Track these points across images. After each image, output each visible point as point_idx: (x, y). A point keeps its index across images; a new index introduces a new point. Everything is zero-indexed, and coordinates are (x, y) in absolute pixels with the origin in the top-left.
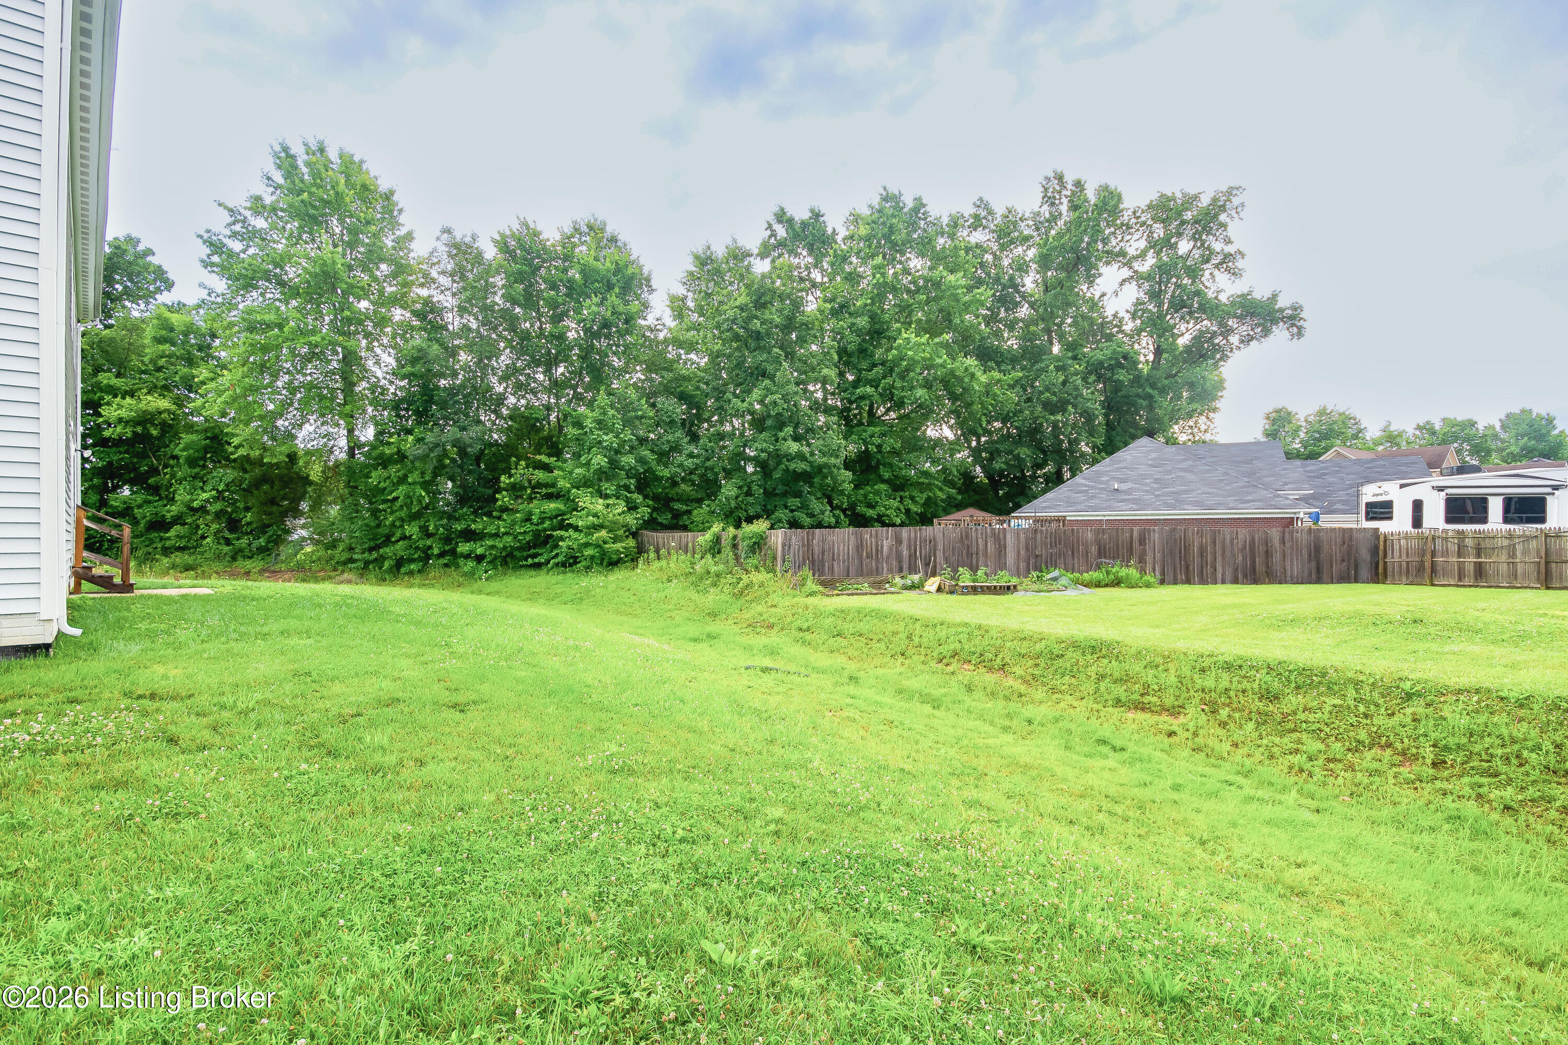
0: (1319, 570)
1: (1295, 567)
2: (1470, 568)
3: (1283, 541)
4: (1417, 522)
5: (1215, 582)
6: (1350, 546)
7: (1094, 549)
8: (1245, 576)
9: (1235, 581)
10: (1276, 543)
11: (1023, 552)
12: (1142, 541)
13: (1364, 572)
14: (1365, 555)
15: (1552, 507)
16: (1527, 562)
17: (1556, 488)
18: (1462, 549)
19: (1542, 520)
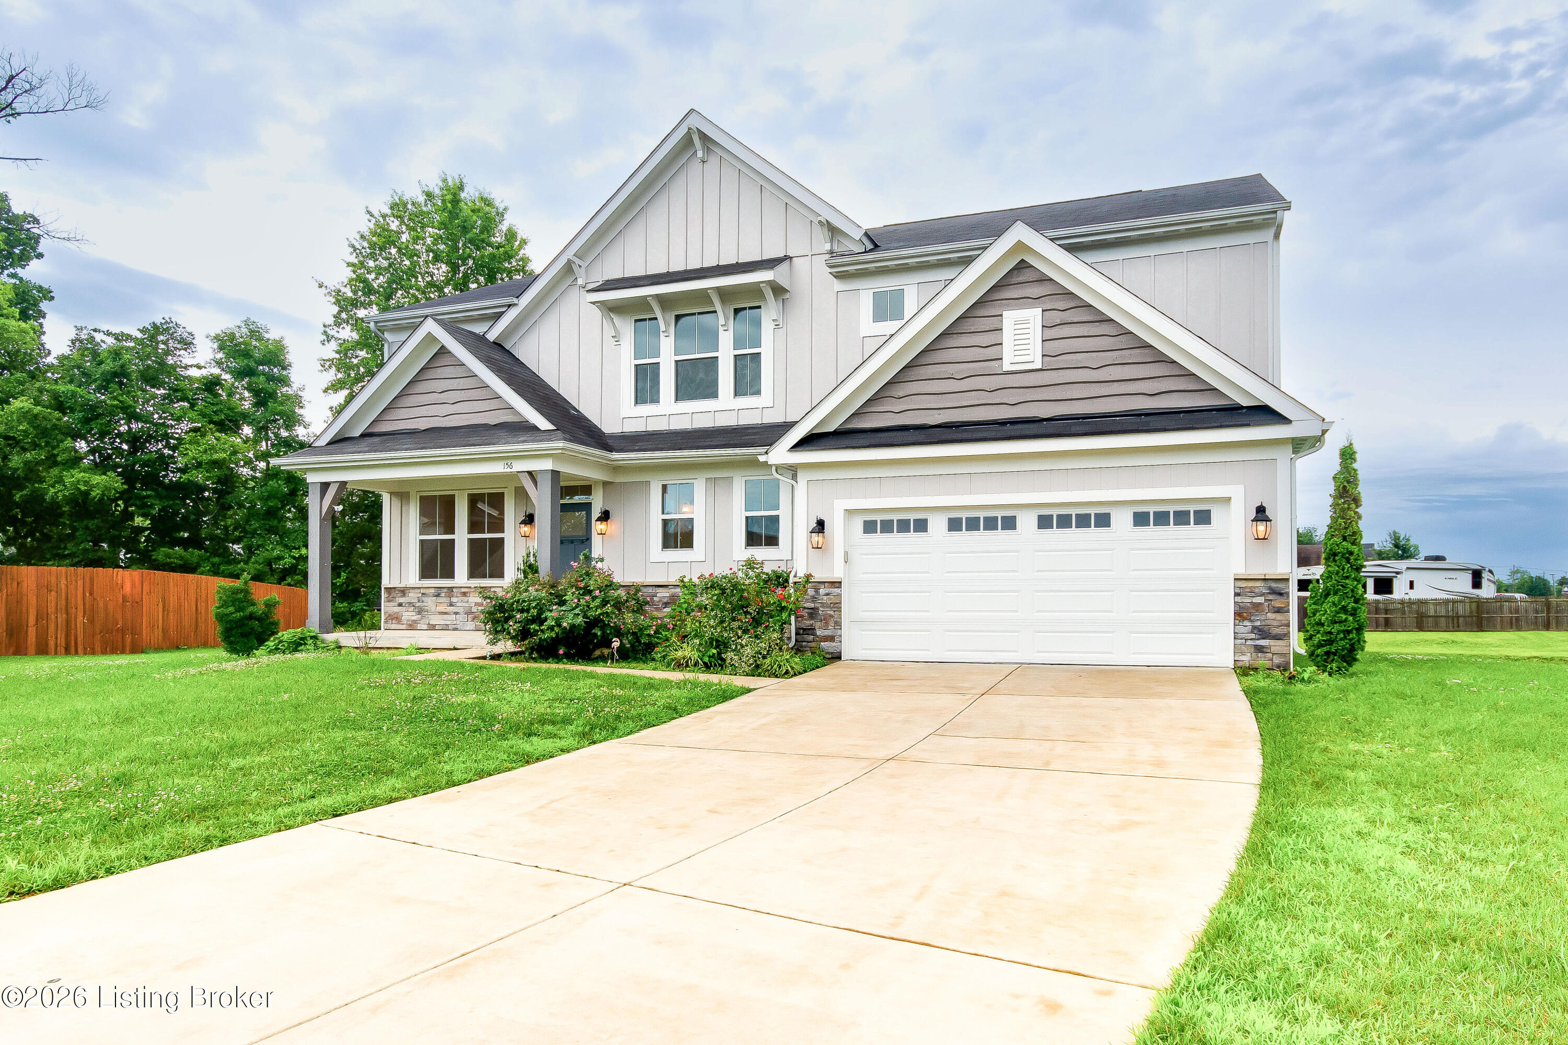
15: (1396, 584)
16: (1411, 618)
17: (1398, 573)
18: (1377, 611)
19: (1391, 592)
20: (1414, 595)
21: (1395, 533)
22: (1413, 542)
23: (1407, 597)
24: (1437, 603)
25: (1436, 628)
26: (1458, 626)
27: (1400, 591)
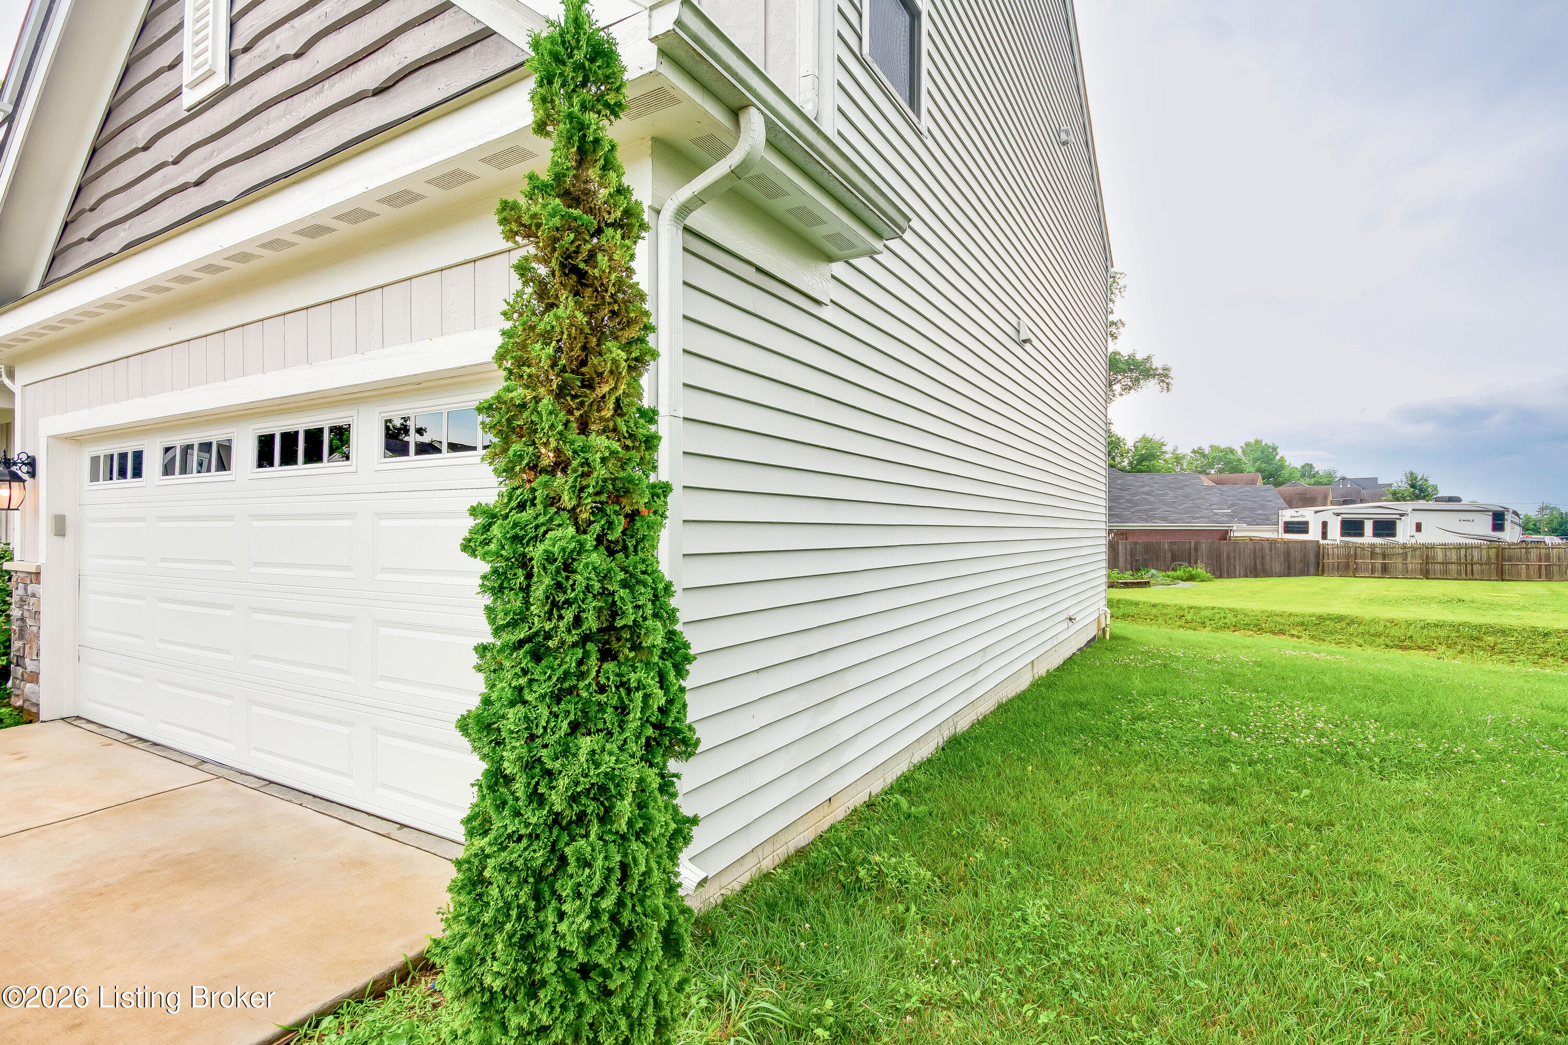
0: (1289, 568)
1: (1277, 566)
2: (1379, 566)
3: (1271, 550)
4: (1324, 535)
5: (1235, 577)
6: (1305, 553)
7: (1169, 555)
8: (1251, 573)
9: (1246, 576)
10: (1267, 551)
11: (1129, 558)
12: (1196, 549)
13: (1312, 570)
14: (1312, 558)
15: (1400, 526)
16: (1414, 563)
17: (1402, 515)
18: (1373, 555)
19: (1394, 535)
20: (1422, 538)
21: (1412, 474)
22: (1431, 482)
23: (1413, 541)
24: (1446, 547)
25: (1445, 575)
26: (1472, 574)
27: (1404, 534)
